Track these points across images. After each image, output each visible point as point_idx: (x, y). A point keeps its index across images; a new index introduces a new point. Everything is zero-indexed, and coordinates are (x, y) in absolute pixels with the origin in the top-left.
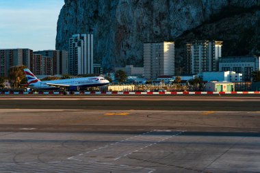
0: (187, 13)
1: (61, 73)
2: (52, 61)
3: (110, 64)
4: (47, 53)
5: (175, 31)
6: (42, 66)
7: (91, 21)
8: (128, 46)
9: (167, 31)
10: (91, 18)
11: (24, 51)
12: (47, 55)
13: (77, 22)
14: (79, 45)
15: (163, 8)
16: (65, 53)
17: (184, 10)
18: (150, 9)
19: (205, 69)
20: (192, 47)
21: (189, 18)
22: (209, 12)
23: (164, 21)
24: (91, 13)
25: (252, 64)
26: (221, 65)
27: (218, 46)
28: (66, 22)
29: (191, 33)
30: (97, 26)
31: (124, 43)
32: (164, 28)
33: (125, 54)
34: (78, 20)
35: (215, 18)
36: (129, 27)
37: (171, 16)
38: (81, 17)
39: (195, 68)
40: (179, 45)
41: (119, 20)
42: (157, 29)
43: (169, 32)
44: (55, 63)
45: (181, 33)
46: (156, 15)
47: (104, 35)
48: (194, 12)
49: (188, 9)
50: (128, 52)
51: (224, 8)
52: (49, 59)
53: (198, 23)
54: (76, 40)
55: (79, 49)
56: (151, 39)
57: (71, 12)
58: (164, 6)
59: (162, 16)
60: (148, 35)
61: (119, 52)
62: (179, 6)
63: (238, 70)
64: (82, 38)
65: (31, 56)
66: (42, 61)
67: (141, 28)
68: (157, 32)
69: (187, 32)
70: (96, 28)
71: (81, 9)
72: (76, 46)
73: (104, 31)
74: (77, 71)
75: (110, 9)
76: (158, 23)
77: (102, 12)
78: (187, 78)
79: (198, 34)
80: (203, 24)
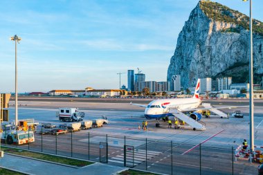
1: (167, 90)
4: (162, 83)
5: (214, 73)
6: (160, 88)
7: (180, 70)
11: (153, 82)
13: (175, 71)
15: (209, 64)
16: (169, 83)
17: (218, 65)
18: (203, 65)
19: (224, 89)
20: (219, 80)
21: (220, 68)
22: (228, 65)
23: (209, 69)
24: (180, 67)
25: (244, 86)
26: (231, 87)
27: (230, 80)
28: (171, 71)
29: (221, 74)
32: (210, 72)
35: (231, 68)
36: (195, 72)
37: (212, 67)
38: (176, 69)
39: (220, 88)
40: (214, 79)
41: (191, 69)
43: (212, 74)
44: (165, 87)
45: (216, 74)
46: (206, 67)
47: (185, 76)
48: (222, 65)
49: (220, 64)
51: (235, 63)
52: (163, 85)
53: (224, 70)
54: (174, 78)
55: (175, 81)
56: (204, 76)
57: (173, 67)
59: (209, 67)
62: (215, 63)
63: (238, 89)
64: (176, 77)
65: (156, 84)
66: (160, 86)
67: (200, 73)
68: (206, 74)
69: (219, 74)
70: (182, 73)
71: (177, 66)
72: (173, 80)
73: (185, 74)
74: (174, 90)
75: (188, 65)
76: (207, 70)
77: (184, 66)
78: (216, 92)
79: (223, 74)
80: (226, 70)
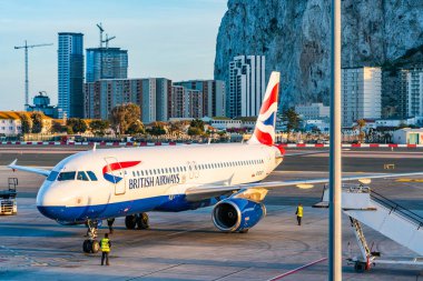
0: (412, 22)
1: (214, 114)
2: (200, 96)
3: (292, 100)
4: (193, 84)
5: (394, 49)
6: (186, 104)
7: (266, 36)
8: (320, 73)
9: (381, 49)
10: (266, 31)
11: (159, 82)
12: (194, 87)
13: (245, 37)
14: (244, 72)
15: (375, 15)
16: (221, 85)
17: (408, 17)
18: (354, 16)
20: (409, 75)
21: (415, 29)
23: (376, 34)
24: (266, 23)
28: (229, 37)
29: (419, 53)
30: (274, 42)
31: (315, 70)
32: (377, 45)
33: (316, 85)
34: (247, 33)
36: (321, 44)
37: (388, 27)
38: (251, 30)
39: (413, 108)
40: (391, 70)
41: (306, 34)
42: (365, 47)
43: (385, 52)
44: (205, 100)
45: (402, 53)
46: (363, 26)
47: (285, 57)
49: (415, 15)
50: (319, 83)
52: (196, 94)
54: (239, 64)
55: (243, 78)
56: (355, 62)
57: (237, 21)
58: (377, 12)
59: (373, 27)
60: (351, 57)
61: (306, 83)
62: (399, 11)
64: (248, 61)
65: (169, 89)
66: (186, 96)
68: (364, 51)
69: (411, 52)
70: (273, 47)
71: (251, 18)
72: (239, 74)
73: (285, 50)
74: (239, 112)
75: (295, 16)
76: (367, 38)
77: (282, 22)
